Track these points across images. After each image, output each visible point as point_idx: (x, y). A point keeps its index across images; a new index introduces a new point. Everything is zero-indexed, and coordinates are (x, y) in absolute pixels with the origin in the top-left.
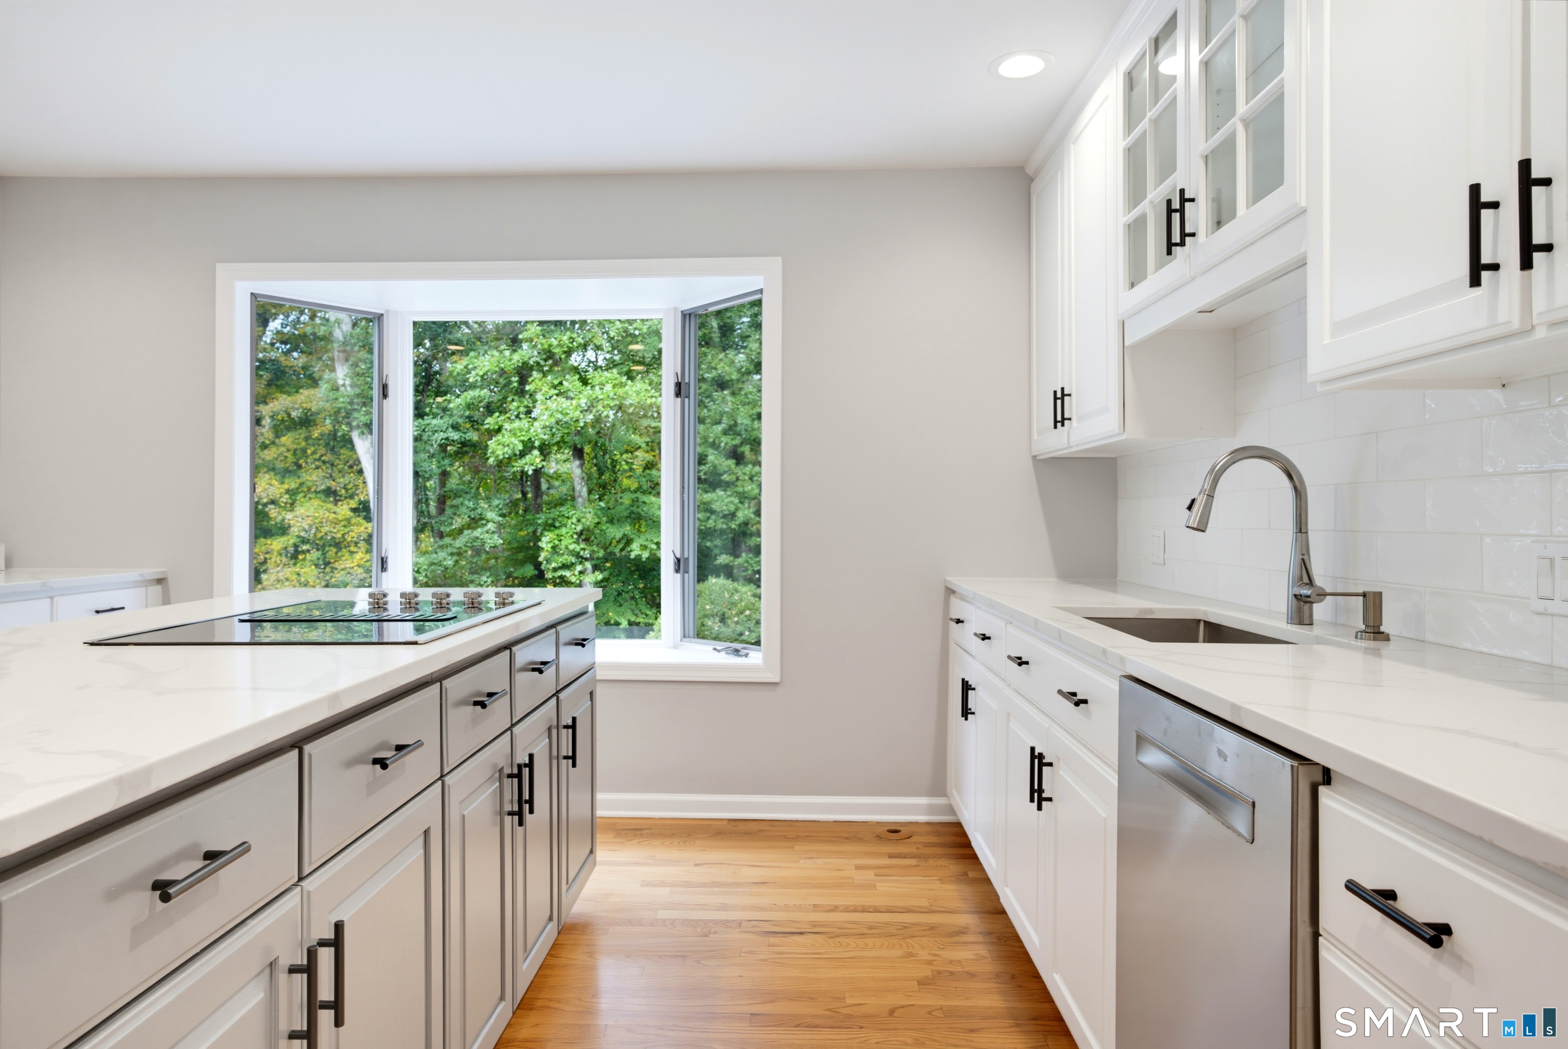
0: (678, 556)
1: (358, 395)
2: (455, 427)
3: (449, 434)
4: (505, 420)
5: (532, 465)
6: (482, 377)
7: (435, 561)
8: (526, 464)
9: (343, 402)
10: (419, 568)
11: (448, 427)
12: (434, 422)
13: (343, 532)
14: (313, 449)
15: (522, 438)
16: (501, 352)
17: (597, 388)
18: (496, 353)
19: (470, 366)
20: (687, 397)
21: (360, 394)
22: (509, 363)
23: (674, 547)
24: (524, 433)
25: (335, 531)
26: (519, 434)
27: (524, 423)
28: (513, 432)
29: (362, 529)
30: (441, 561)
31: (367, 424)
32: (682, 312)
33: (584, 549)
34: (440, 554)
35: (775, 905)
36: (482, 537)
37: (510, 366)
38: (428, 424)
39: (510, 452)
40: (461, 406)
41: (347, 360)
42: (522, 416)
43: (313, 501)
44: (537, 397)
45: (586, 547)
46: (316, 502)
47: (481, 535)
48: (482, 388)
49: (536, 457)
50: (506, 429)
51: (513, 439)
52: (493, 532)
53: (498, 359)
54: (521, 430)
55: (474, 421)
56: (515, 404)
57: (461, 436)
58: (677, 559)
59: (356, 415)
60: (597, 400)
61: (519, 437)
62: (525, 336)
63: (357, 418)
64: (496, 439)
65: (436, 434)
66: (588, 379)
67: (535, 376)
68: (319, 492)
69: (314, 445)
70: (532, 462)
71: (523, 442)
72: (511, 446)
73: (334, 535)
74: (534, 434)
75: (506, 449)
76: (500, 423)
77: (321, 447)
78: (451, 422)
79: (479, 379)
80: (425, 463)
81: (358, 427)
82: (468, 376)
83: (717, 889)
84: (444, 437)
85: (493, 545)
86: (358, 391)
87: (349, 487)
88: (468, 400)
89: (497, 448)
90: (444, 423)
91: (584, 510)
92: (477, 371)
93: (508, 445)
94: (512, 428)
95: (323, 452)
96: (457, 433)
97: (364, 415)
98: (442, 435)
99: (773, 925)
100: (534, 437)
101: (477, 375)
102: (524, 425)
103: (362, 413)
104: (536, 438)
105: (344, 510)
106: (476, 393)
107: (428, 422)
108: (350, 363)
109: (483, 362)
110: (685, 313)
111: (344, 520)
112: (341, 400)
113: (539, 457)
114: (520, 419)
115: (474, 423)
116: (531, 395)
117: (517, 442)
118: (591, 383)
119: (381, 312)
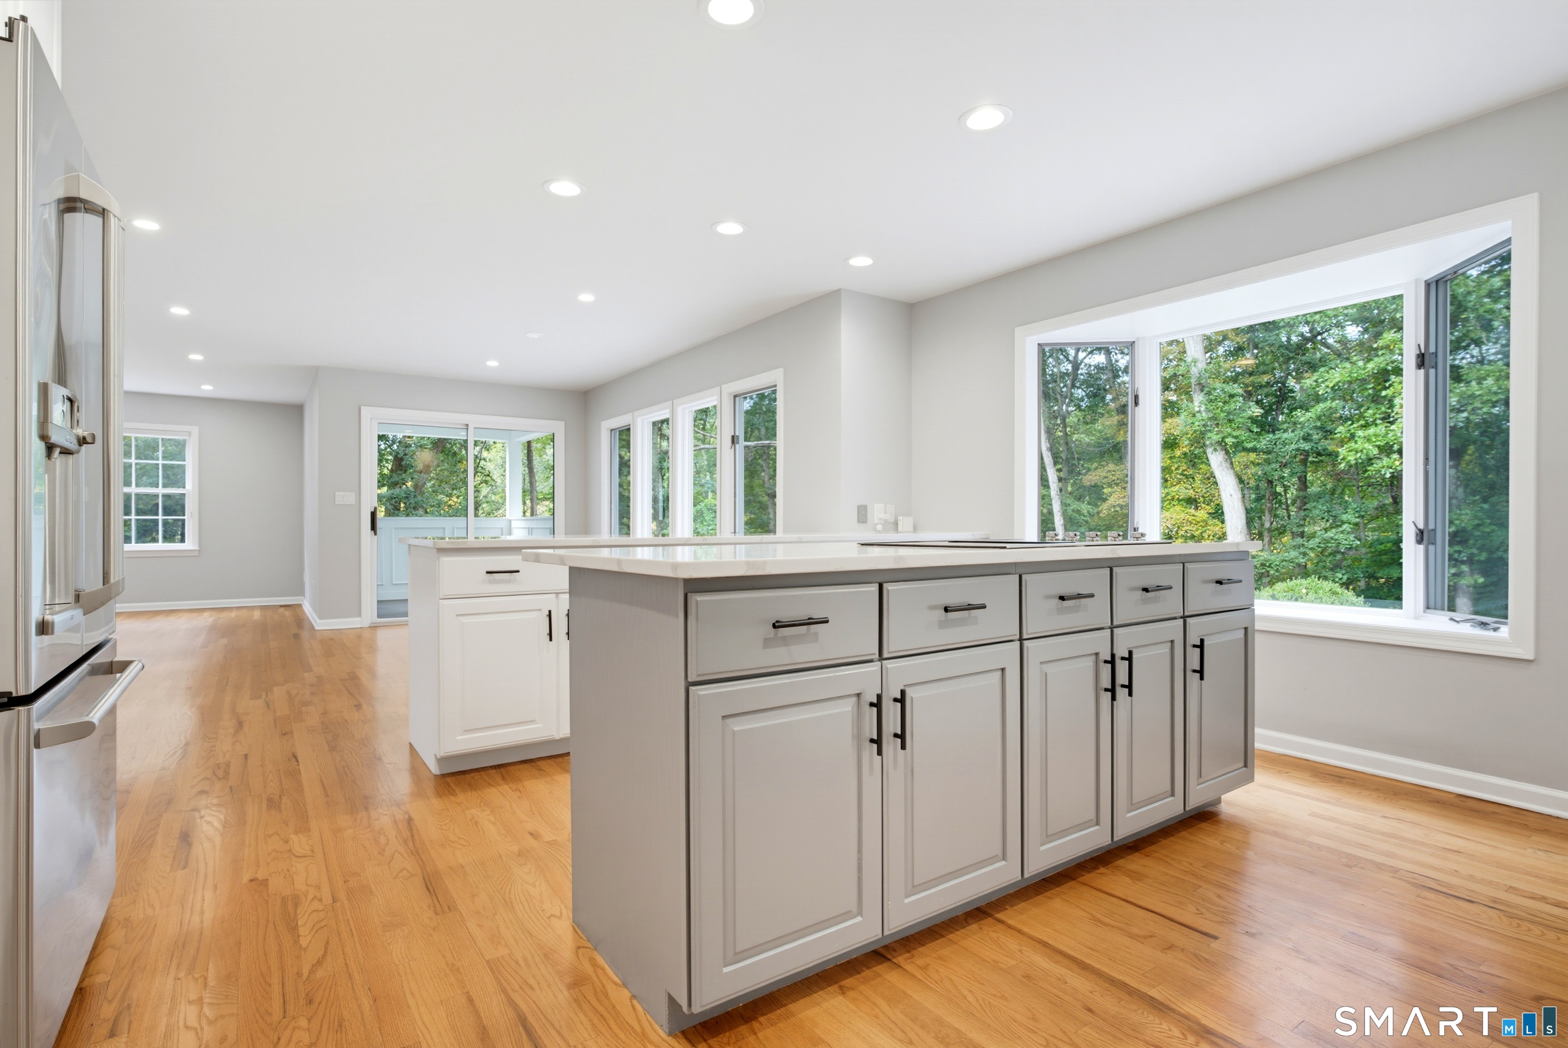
0: (1421, 526)
1: (1210, 419)
2: (1306, 438)
3: (1300, 445)
4: (1358, 427)
5: (1391, 468)
6: (1332, 388)
7: (1286, 559)
8: (1383, 467)
9: (1199, 426)
10: (1270, 564)
11: (1299, 440)
12: (1285, 435)
13: (1201, 531)
14: (1176, 466)
15: (1378, 443)
16: (1353, 363)
17: (1474, 383)
18: (1347, 365)
19: (1320, 381)
20: (1433, 367)
21: (1212, 417)
22: (1363, 372)
23: (1416, 517)
24: (1380, 438)
25: (1194, 529)
26: (1374, 440)
27: (1381, 429)
28: (1368, 439)
29: (1217, 529)
30: (1293, 559)
31: (1219, 441)
32: (1425, 281)
33: (1459, 552)
34: (1291, 553)
35: (1456, 871)
36: (1336, 537)
37: (1364, 374)
38: (1280, 438)
39: (1363, 457)
40: (1311, 419)
41: (1202, 391)
42: (1378, 422)
43: (1176, 506)
44: (1395, 402)
45: (1461, 549)
46: (1178, 508)
47: (1335, 535)
48: (1333, 399)
49: (1395, 460)
50: (1359, 437)
51: (1366, 445)
52: (1348, 533)
53: (1350, 369)
54: (1376, 435)
55: (1327, 431)
56: (1370, 411)
57: (1313, 446)
58: (1420, 530)
59: (1209, 435)
60: (1473, 396)
61: (1375, 442)
62: (1380, 345)
63: (1211, 438)
64: (1348, 446)
65: (1287, 447)
66: (1463, 375)
67: (1393, 380)
68: (1181, 500)
69: (1177, 463)
70: (1390, 464)
71: (1379, 447)
72: (1365, 451)
73: (1193, 532)
74: (1393, 438)
75: (1359, 455)
76: (1353, 431)
77: (1183, 464)
78: (1302, 434)
79: (1329, 390)
80: (1276, 472)
81: (1212, 444)
82: (1317, 389)
83: (1393, 840)
84: (1294, 448)
85: (1349, 546)
86: (1211, 415)
87: (1206, 495)
88: (1318, 413)
89: (1348, 455)
90: (1296, 436)
91: (1459, 512)
92: (1327, 383)
93: (1361, 451)
94: (1367, 435)
95: (1184, 468)
96: (1309, 444)
97: (1217, 434)
98: (1293, 446)
99: (1439, 884)
100: (1392, 441)
101: (1327, 387)
102: (1381, 430)
103: (1215, 433)
104: (1395, 442)
105: (1202, 514)
106: (1328, 404)
107: (1279, 436)
108: (1205, 392)
109: (1333, 375)
110: (1429, 282)
111: (1202, 521)
112: (1197, 423)
113: (1398, 460)
114: (1376, 425)
115: (1328, 433)
116: (1390, 401)
117: (1371, 447)
118: (1466, 379)
119: (1133, 340)
